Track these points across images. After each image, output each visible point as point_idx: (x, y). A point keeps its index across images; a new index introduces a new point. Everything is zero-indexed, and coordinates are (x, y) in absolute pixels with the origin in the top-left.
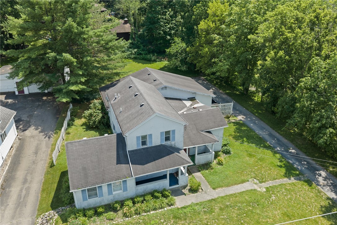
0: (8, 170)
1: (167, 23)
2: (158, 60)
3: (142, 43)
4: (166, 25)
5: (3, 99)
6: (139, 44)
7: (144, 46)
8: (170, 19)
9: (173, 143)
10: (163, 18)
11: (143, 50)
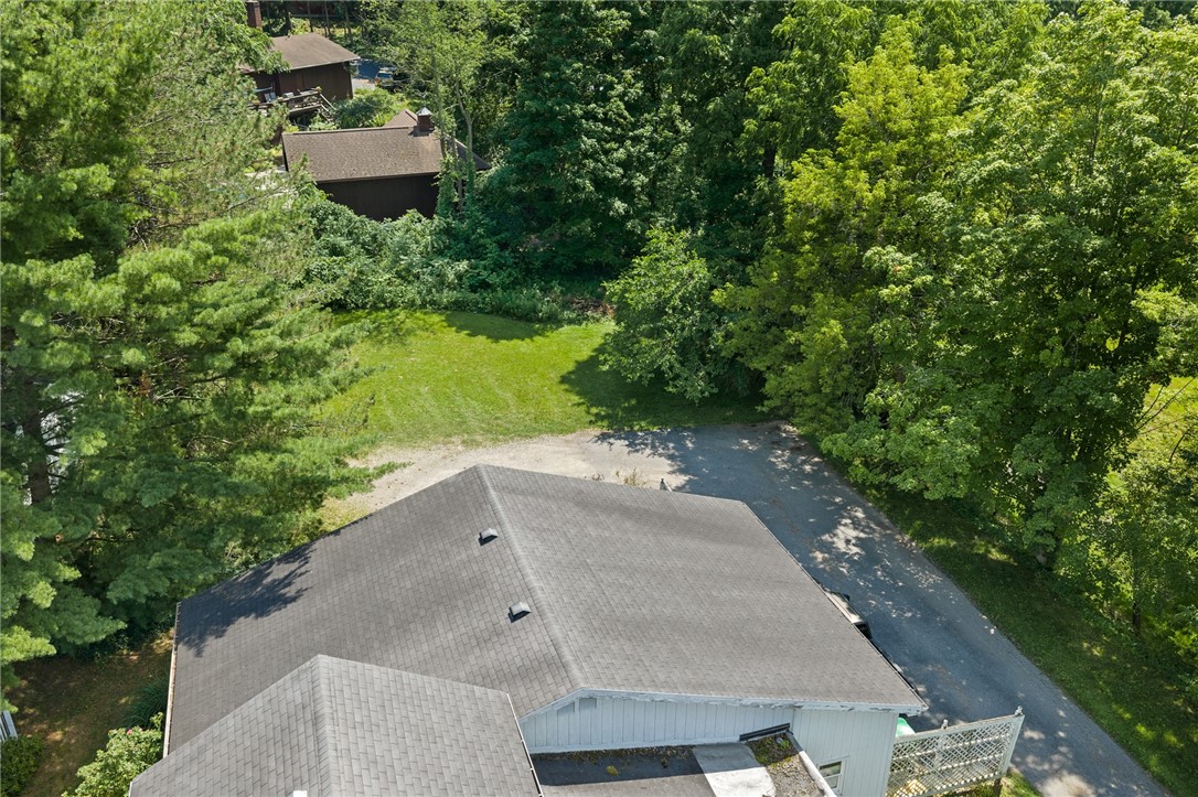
1: (613, 137)
2: (567, 315)
3: (492, 232)
4: (608, 146)
6: (482, 236)
7: (503, 246)
8: (625, 118)
10: (590, 116)
11: (497, 267)
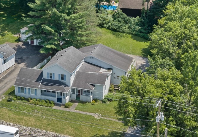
0: (3, 78)
5: (21, 45)
9: (65, 82)
